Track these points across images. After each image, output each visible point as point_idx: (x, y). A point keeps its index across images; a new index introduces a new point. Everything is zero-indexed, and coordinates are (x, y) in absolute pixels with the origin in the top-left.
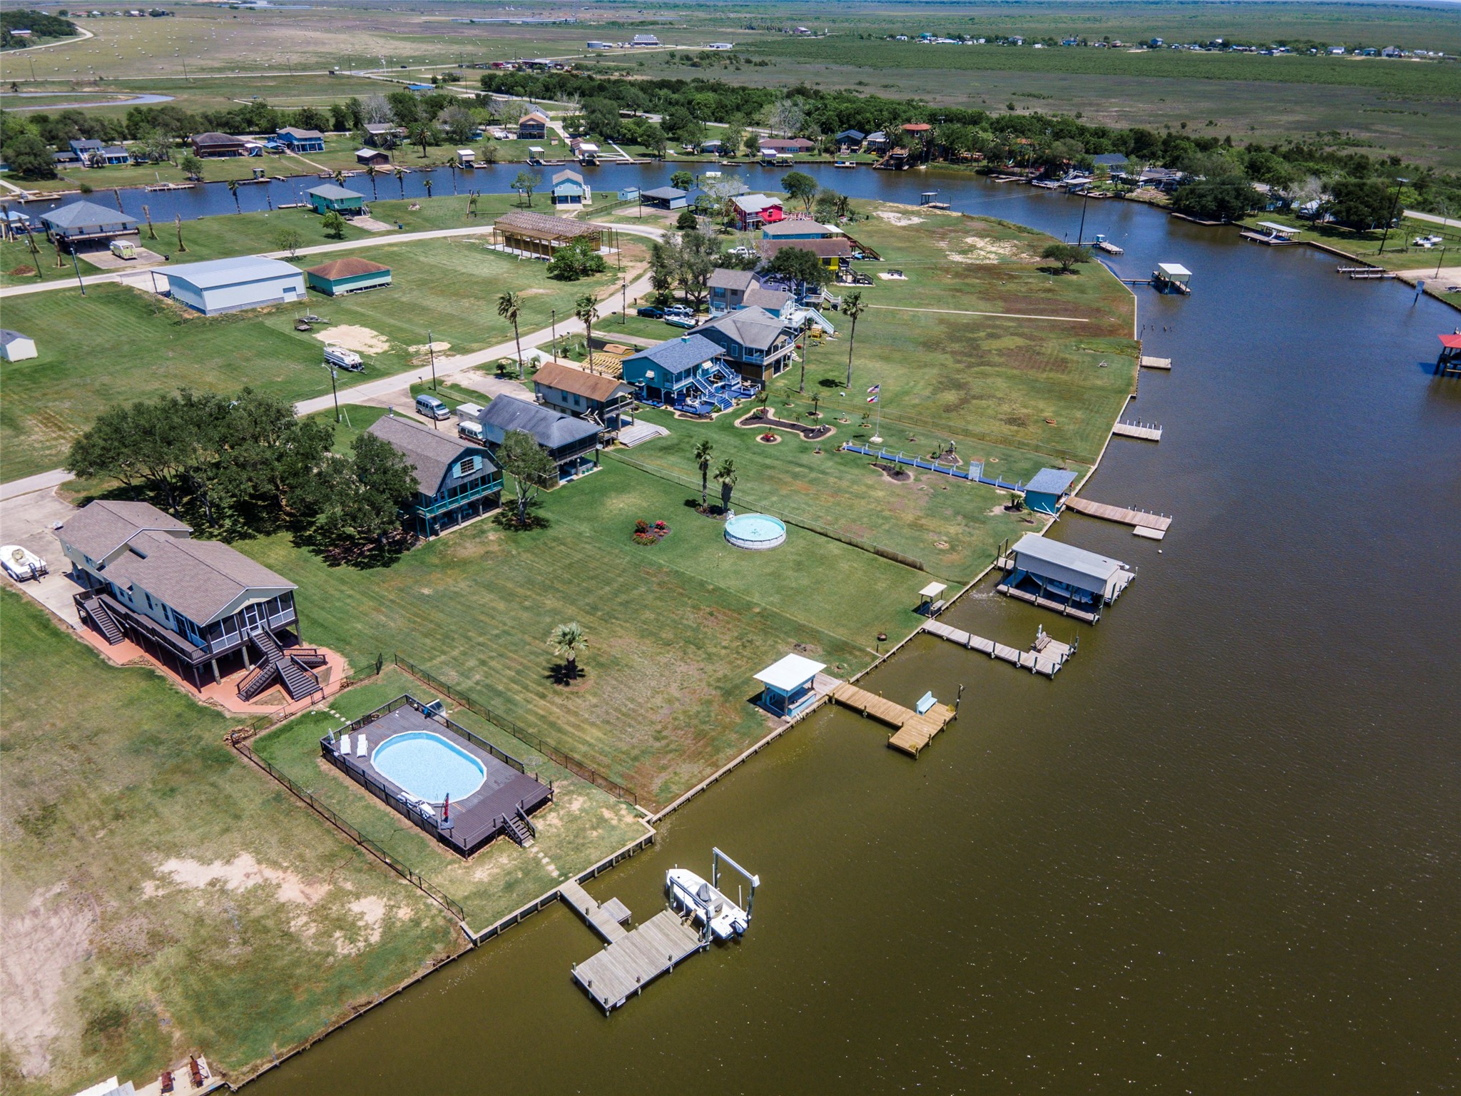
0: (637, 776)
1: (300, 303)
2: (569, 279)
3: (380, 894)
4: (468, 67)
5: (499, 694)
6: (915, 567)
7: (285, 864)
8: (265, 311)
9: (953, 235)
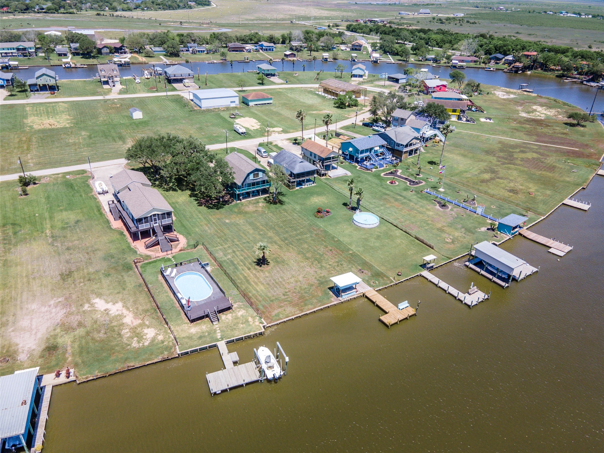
0: (269, 307)
1: (236, 107)
2: (342, 108)
3: (156, 328)
4: (345, 21)
5: (234, 265)
6: (430, 247)
7: (131, 310)
8: (222, 109)
9: (527, 104)
